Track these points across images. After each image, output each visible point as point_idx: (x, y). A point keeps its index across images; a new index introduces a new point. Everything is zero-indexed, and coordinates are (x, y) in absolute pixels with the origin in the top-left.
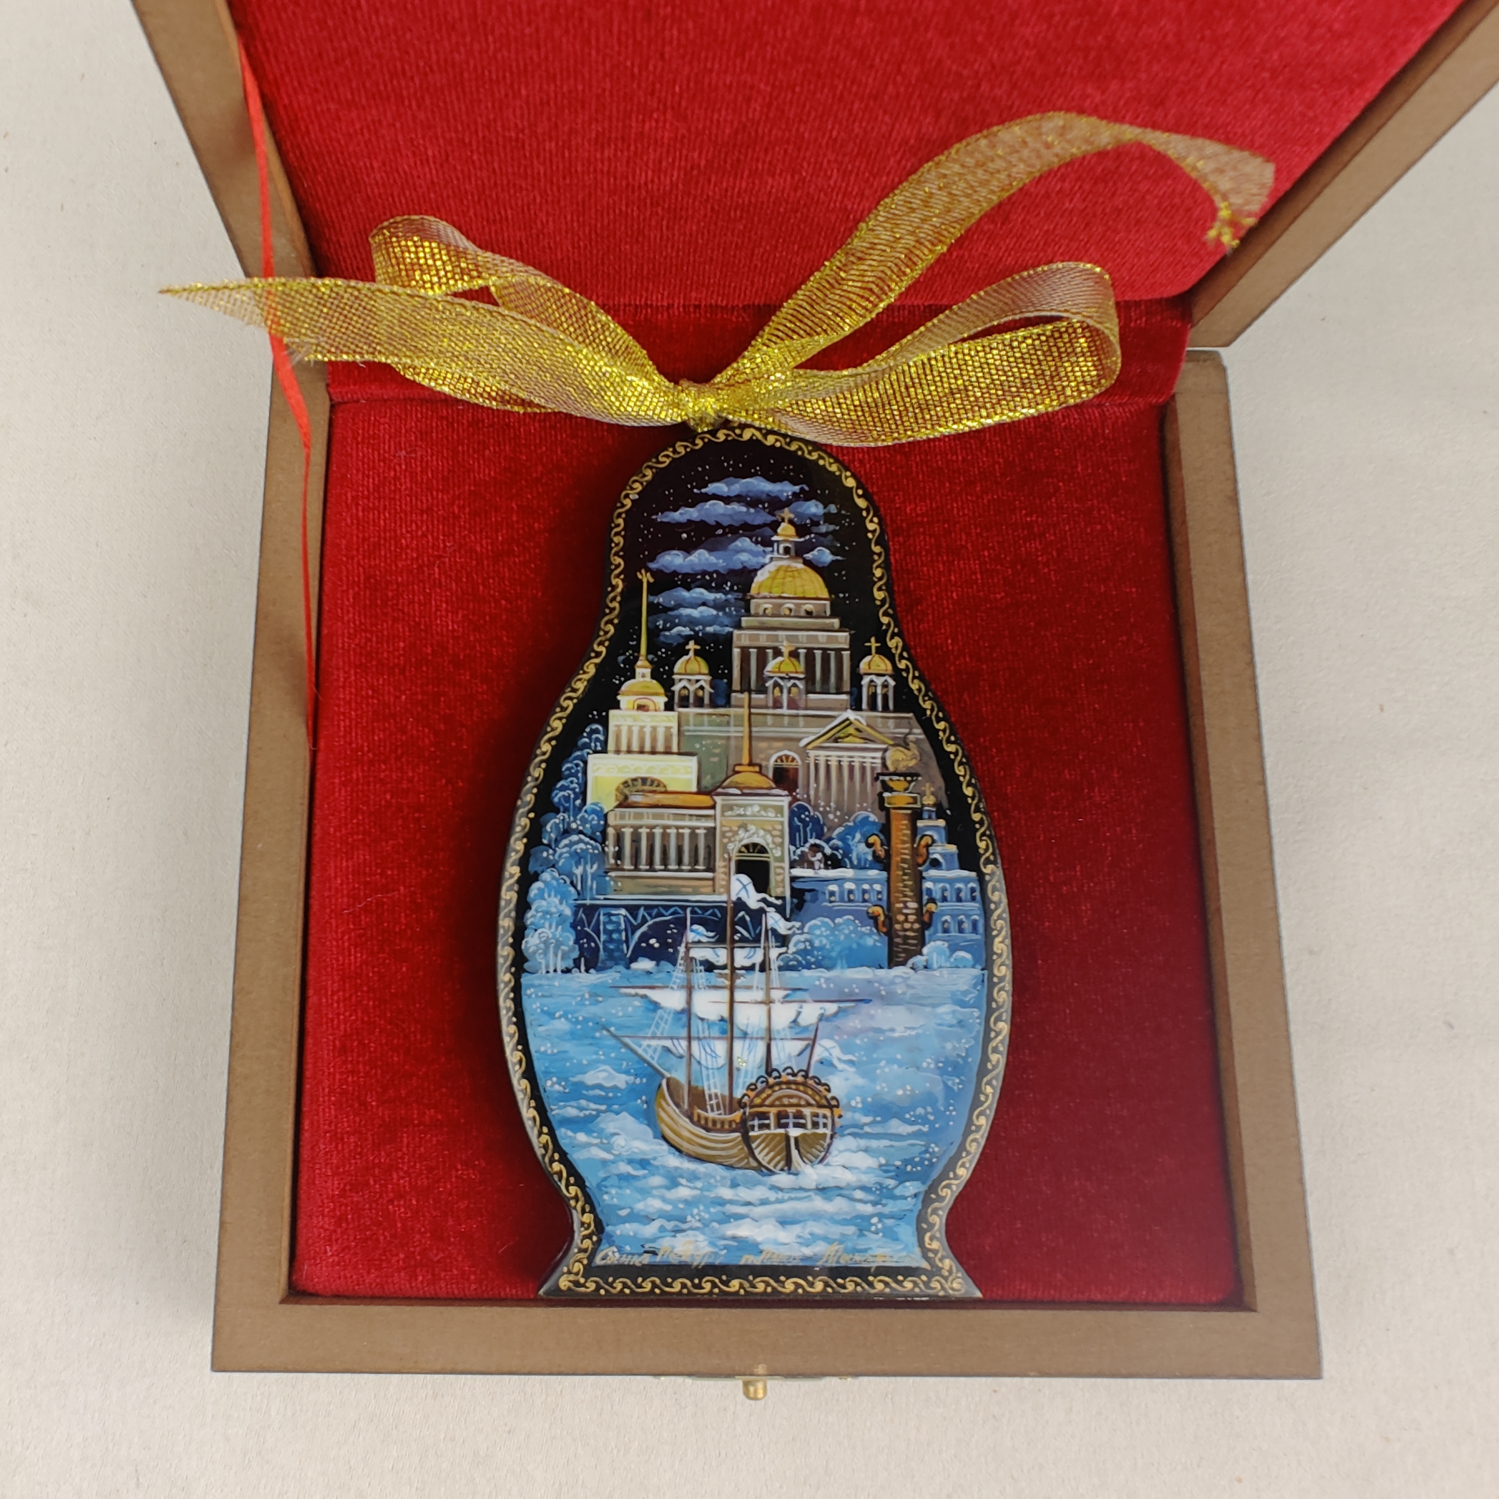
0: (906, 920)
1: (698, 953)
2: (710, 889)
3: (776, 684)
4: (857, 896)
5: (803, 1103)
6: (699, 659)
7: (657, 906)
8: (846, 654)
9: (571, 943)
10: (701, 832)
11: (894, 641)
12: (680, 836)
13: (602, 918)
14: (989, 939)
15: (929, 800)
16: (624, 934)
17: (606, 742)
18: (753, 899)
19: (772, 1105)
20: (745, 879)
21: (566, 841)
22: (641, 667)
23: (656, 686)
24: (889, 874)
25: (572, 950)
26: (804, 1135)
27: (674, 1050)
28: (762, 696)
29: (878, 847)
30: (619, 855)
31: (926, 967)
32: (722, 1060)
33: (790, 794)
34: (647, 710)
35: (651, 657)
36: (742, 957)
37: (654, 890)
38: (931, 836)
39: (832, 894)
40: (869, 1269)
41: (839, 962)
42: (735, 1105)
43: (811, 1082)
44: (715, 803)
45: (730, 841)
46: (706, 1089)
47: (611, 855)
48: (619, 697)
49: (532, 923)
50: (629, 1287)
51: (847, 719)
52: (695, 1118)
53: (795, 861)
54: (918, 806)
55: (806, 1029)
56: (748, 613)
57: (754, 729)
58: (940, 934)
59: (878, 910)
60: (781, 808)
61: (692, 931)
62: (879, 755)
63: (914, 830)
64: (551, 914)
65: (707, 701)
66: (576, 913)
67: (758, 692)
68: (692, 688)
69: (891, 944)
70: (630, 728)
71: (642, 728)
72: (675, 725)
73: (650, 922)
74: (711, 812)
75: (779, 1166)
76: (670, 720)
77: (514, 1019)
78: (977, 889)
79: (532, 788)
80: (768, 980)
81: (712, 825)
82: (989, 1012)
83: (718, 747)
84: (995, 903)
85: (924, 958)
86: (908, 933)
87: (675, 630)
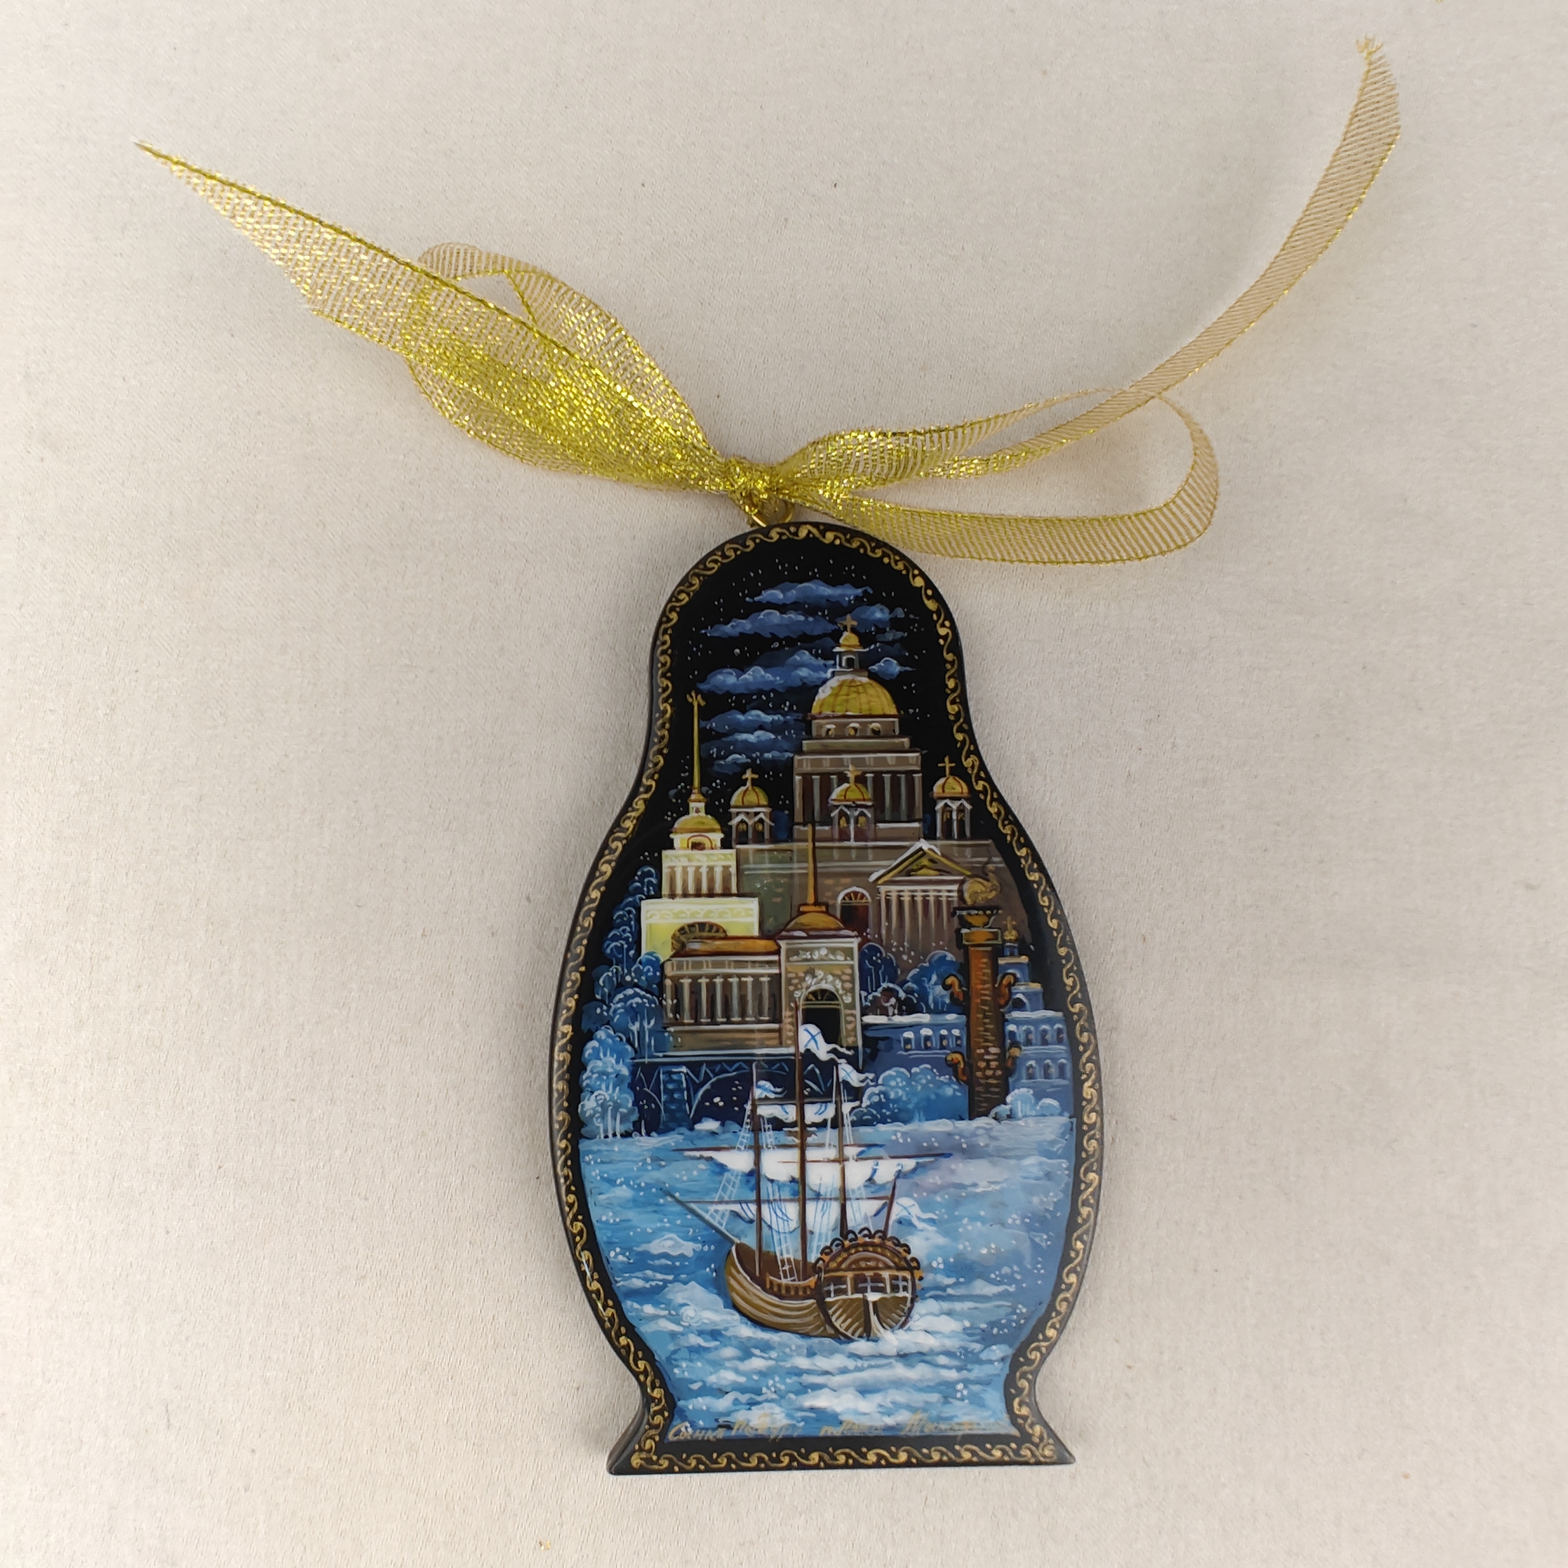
0: (988, 1067)
1: (765, 1111)
2: (776, 1042)
3: (842, 814)
4: (935, 1042)
5: (881, 1265)
6: (757, 789)
7: (720, 1062)
8: (917, 776)
9: (630, 1105)
10: (765, 979)
11: (970, 760)
12: (742, 985)
13: (662, 1076)
14: (1080, 1083)
15: (1011, 935)
16: (685, 1093)
17: (659, 886)
18: (822, 1051)
19: (849, 1269)
20: (814, 1029)
21: (621, 996)
22: (695, 801)
23: (710, 821)
24: (968, 1017)
25: (631, 1112)
26: (882, 1299)
27: (743, 1214)
28: (827, 828)
29: (957, 989)
30: (677, 1009)
31: (1009, 1117)
32: (794, 1224)
33: (860, 935)
34: (703, 849)
35: (705, 789)
36: (812, 1113)
37: (717, 1045)
38: (1014, 975)
39: (908, 1041)
40: (955, 1437)
41: (917, 1115)
42: (809, 1270)
43: (889, 1243)
44: (780, 947)
45: (797, 989)
46: (778, 1254)
47: (669, 1008)
48: (672, 836)
49: (588, 1085)
50: (703, 1463)
51: (921, 849)
52: (768, 1286)
53: (867, 1007)
54: (999, 942)
55: (883, 1187)
56: (809, 736)
57: (819, 865)
58: (1024, 1081)
59: (959, 1057)
60: (851, 949)
61: (758, 1087)
62: (955, 887)
63: (995, 968)
64: (607, 1074)
65: (767, 836)
66: (633, 1073)
67: (822, 824)
68: (750, 822)
69: (971, 1095)
70: (685, 869)
71: (698, 868)
72: (733, 864)
73: (714, 1080)
74: (775, 958)
75: (857, 1333)
76: (727, 858)
77: (573, 1188)
78: (1065, 1031)
79: (582, 939)
80: (841, 1137)
81: (777, 971)
82: (1079, 1162)
83: (780, 885)
84: (1083, 1044)
85: (1008, 1107)
86: (990, 1081)
87: (731, 758)
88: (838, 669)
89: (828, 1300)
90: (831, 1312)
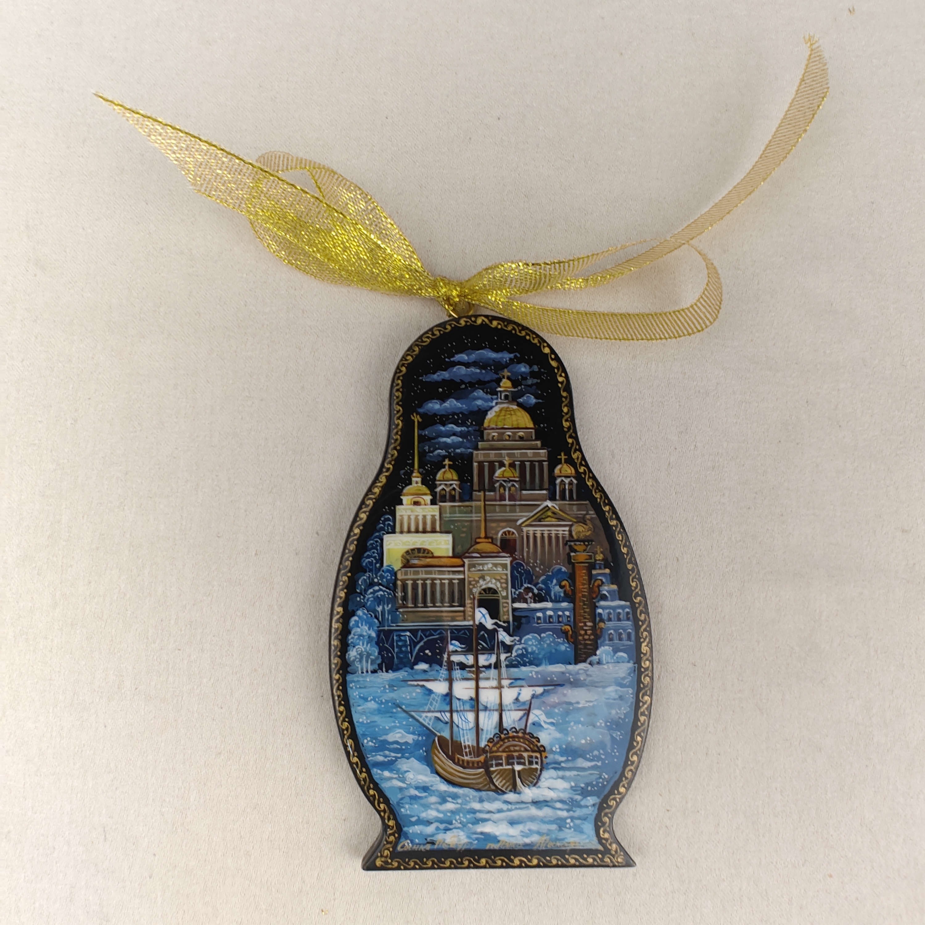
0: (586, 634)
1: (455, 658)
2: (462, 618)
3: (501, 485)
4: (555, 619)
5: (522, 749)
6: (452, 470)
7: (429, 630)
8: (546, 464)
9: (376, 654)
10: (456, 582)
11: (576, 454)
12: (442, 585)
13: (395, 638)
14: (639, 644)
15: (600, 557)
16: (409, 648)
17: (394, 527)
18: (489, 623)
19: (504, 751)
20: (484, 611)
21: (371, 590)
22: (415, 477)
23: (424, 489)
24: (575, 605)
25: (377, 658)
26: (523, 770)
27: (442, 719)
28: (492, 493)
29: (568, 588)
30: (404, 598)
31: (598, 663)
32: (472, 724)
33: (511, 556)
34: (420, 505)
35: (421, 470)
36: (483, 660)
37: (427, 619)
38: (601, 580)
39: (539, 618)
40: (565, 851)
41: (544, 661)
42: (481, 752)
43: (527, 736)
44: (464, 562)
45: (474, 587)
46: (462, 742)
47: (399, 598)
48: (402, 497)
49: (352, 642)
50: (418, 865)
51: (547, 506)
52: (456, 761)
53: (515, 598)
54: (593, 561)
55: (524, 703)
56: (482, 440)
57: (488, 515)
58: (607, 642)
59: (569, 628)
60: (506, 564)
61: (452, 644)
62: (567, 529)
63: (590, 576)
64: (363, 636)
65: (457, 498)
66: (378, 636)
67: (490, 491)
68: (448, 490)
69: (576, 650)
70: (409, 517)
72: (437, 514)
73: (425, 640)
74: (462, 569)
75: (509, 789)
76: (435, 510)
77: (343, 702)
78: (631, 613)
79: (349, 557)
80: (500, 674)
81: (463, 577)
82: (639, 690)
83: (465, 527)
84: (641, 621)
85: (597, 657)
86: (587, 642)
87: (436, 452)
88: (499, 400)
89: (492, 769)
90: (493, 776)
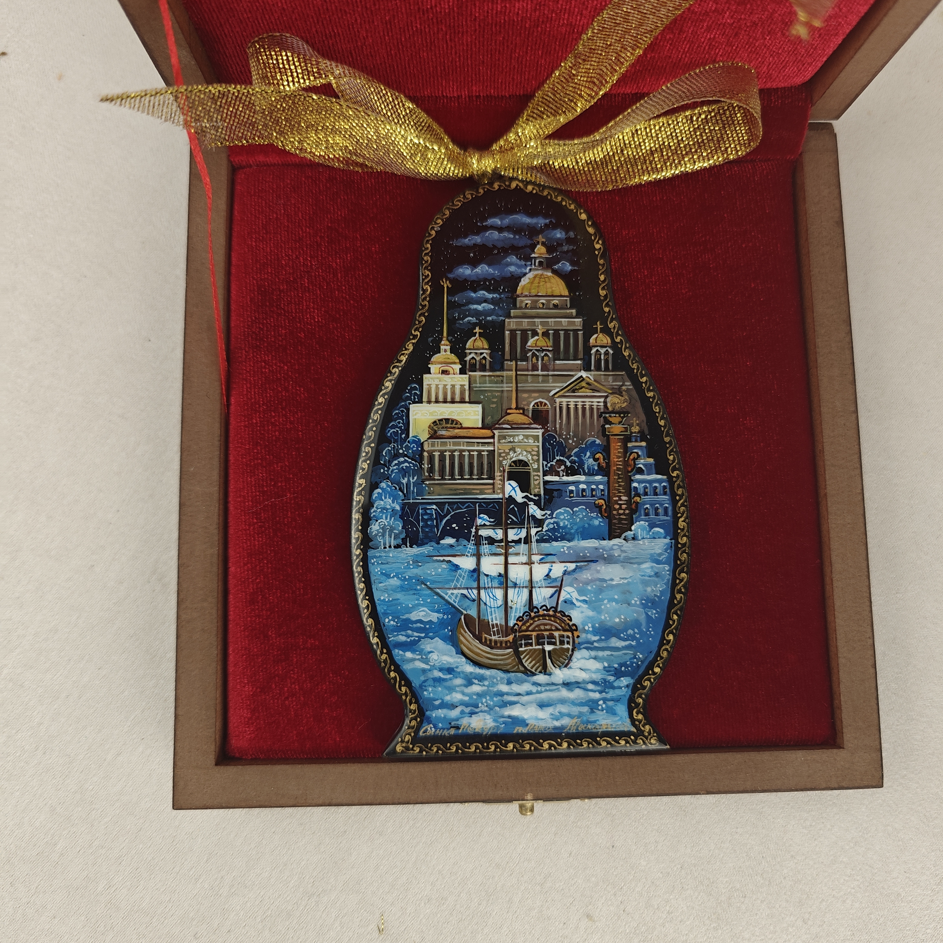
0: (620, 508)
1: (483, 533)
2: (491, 491)
3: (534, 355)
4: (588, 493)
5: (553, 628)
6: (482, 339)
7: (457, 503)
8: (580, 333)
9: (400, 528)
10: (485, 453)
11: (612, 324)
12: (471, 457)
13: (420, 511)
14: (676, 520)
15: (636, 429)
16: (435, 522)
17: (421, 396)
18: (519, 497)
19: (533, 631)
20: (514, 484)
21: (396, 462)
22: (444, 345)
23: (453, 358)
24: (609, 478)
25: (401, 533)
26: (554, 650)
27: (469, 596)
28: (524, 363)
29: (602, 460)
30: (431, 470)
31: (633, 539)
32: (500, 602)
33: (543, 427)
34: (449, 374)
35: (450, 338)
36: (512, 535)
37: (455, 492)
38: (637, 453)
39: (571, 492)
41: (576, 537)
42: (509, 631)
43: (558, 615)
44: (494, 434)
45: (504, 459)
46: (490, 621)
47: (426, 470)
48: (429, 366)
49: (374, 516)
50: (441, 750)
51: (581, 377)
52: (483, 641)
53: (547, 470)
54: (628, 433)
55: (556, 579)
56: (515, 307)
57: (519, 385)
58: (642, 517)
59: (602, 502)
60: (538, 436)
61: (480, 518)
62: (602, 400)
63: (626, 449)
64: (387, 510)
65: (488, 367)
66: (403, 509)
67: (522, 360)
68: (478, 359)
69: (610, 524)
70: (437, 386)
71: (445, 386)
72: (467, 383)
73: (453, 513)
74: (492, 440)
75: (538, 670)
76: (464, 380)
77: (364, 578)
78: (668, 487)
79: (373, 427)
80: (530, 549)
81: (492, 449)
82: (676, 566)
83: (496, 397)
84: (679, 495)
85: (632, 533)
86: (621, 517)
87: (466, 320)
88: (533, 267)
89: (520, 649)
90: (522, 657)
